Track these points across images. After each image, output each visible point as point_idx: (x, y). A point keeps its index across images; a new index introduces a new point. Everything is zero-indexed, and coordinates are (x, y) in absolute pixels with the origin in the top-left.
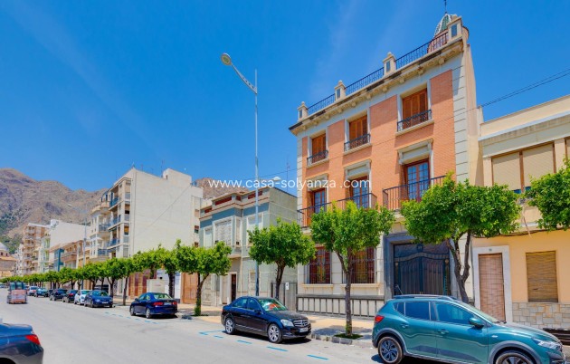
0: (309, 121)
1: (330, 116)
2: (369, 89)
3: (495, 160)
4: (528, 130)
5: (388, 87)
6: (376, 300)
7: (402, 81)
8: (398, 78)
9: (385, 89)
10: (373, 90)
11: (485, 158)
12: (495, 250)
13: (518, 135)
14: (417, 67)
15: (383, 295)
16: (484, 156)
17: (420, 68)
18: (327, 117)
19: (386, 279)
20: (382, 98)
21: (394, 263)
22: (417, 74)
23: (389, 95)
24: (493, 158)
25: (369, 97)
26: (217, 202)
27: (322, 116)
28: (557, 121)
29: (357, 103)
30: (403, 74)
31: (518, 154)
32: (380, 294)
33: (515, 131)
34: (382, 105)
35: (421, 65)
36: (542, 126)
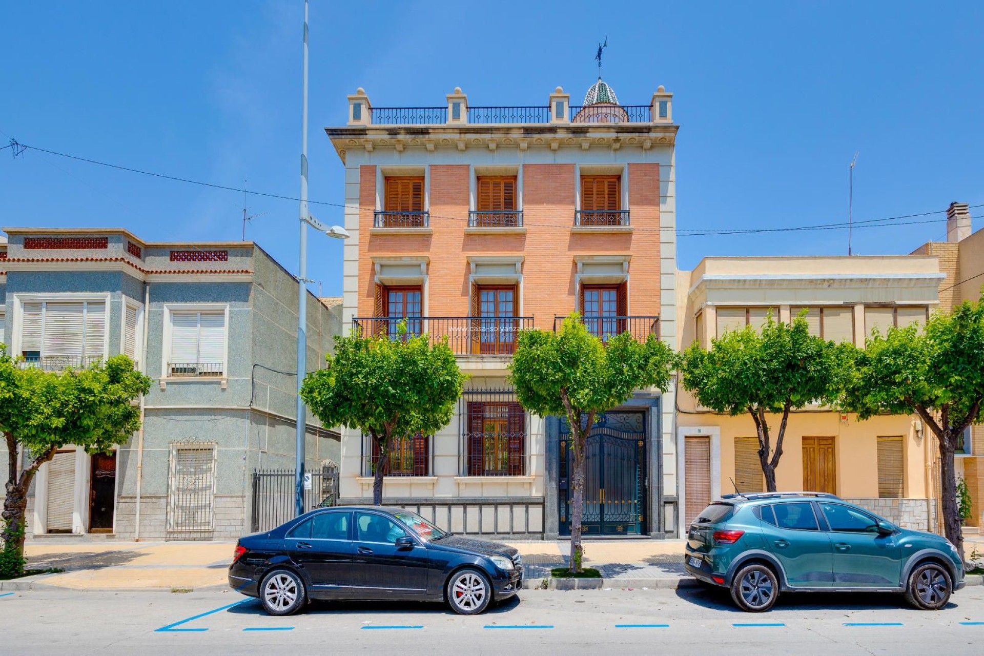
0: (386, 137)
1: (437, 146)
2: (528, 131)
3: (720, 311)
4: (757, 284)
5: (562, 146)
6: (527, 503)
7: (585, 145)
8: (579, 138)
9: (555, 145)
10: (537, 136)
11: (709, 306)
12: (705, 431)
13: (747, 287)
14: (612, 135)
15: (540, 495)
16: (709, 303)
17: (617, 140)
18: (430, 146)
19: (548, 468)
20: (547, 159)
21: (560, 441)
22: (609, 147)
23: (563, 158)
24: (718, 308)
25: (524, 145)
26: (32, 242)
27: (420, 138)
28: (785, 283)
29: (498, 147)
30: (591, 135)
31: (744, 312)
32: (536, 493)
33: (745, 281)
34: (549, 171)
35: (620, 135)
36: (772, 283)
